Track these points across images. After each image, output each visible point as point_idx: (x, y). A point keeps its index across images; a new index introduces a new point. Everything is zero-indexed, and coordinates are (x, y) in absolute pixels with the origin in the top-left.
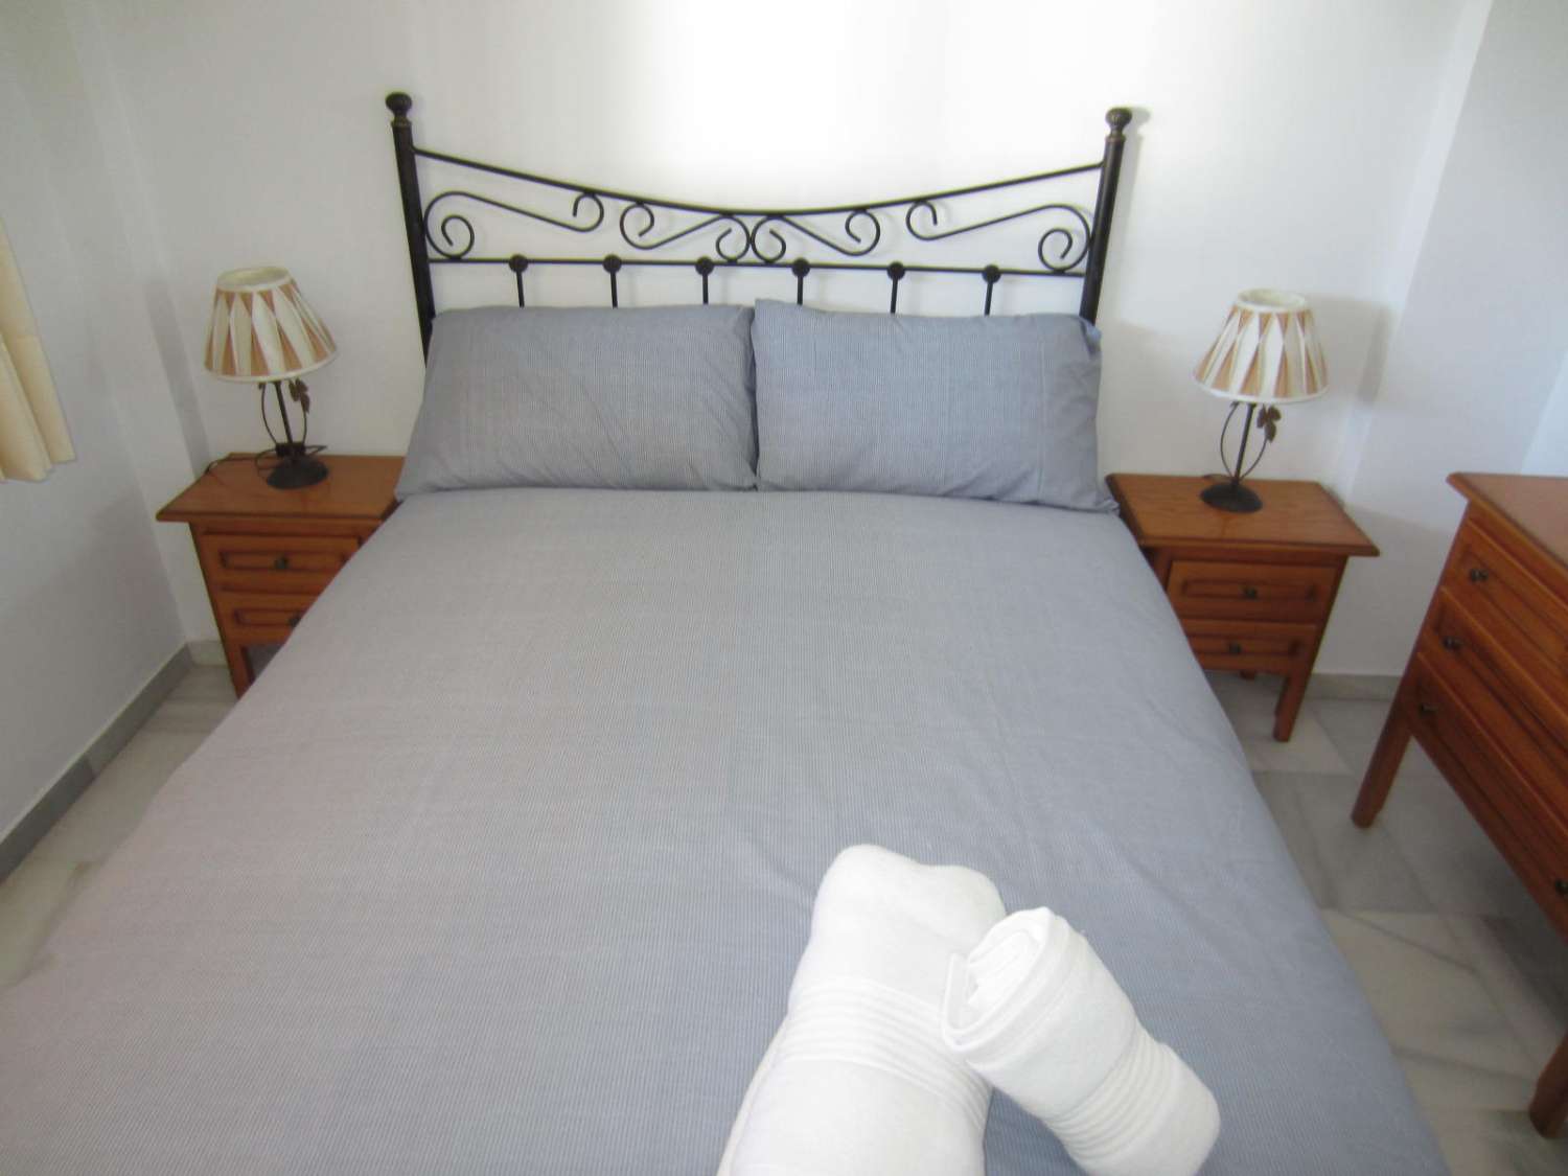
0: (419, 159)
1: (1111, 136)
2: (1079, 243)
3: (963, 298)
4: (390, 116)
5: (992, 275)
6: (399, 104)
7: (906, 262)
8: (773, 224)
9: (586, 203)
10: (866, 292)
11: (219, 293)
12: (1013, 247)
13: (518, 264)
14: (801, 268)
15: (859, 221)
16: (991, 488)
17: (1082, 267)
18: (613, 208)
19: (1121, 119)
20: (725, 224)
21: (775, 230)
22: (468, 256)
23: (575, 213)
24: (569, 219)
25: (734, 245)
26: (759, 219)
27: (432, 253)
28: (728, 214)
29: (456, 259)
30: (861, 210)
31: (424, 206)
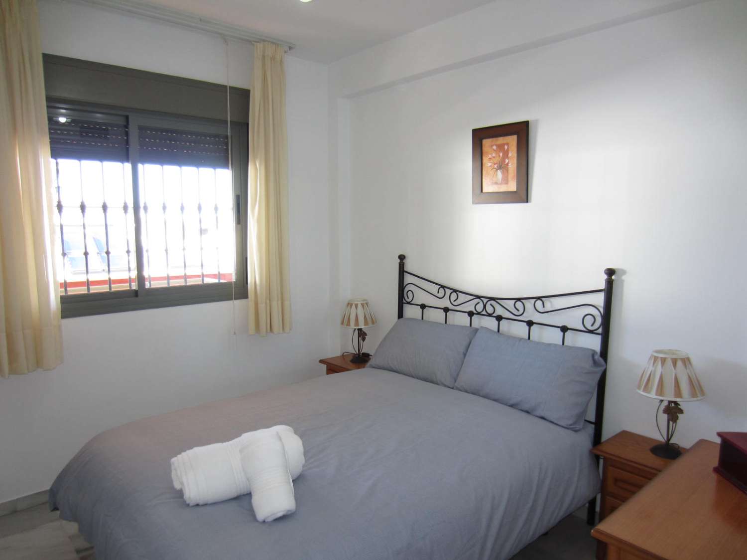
0: (405, 273)
1: (607, 279)
2: (599, 320)
3: (554, 337)
4: (399, 261)
5: (564, 329)
6: (402, 258)
7: (535, 321)
8: (492, 302)
9: (441, 290)
10: (520, 330)
11: (349, 303)
12: (573, 319)
13: (423, 307)
14: (499, 318)
15: (519, 304)
16: (526, 407)
17: (600, 331)
18: (448, 292)
19: (610, 272)
20: (477, 300)
21: (493, 304)
22: (412, 303)
23: (438, 293)
24: (436, 294)
25: (480, 308)
26: (488, 299)
27: (404, 301)
28: (478, 297)
29: (409, 303)
30: (519, 299)
31: (404, 286)
